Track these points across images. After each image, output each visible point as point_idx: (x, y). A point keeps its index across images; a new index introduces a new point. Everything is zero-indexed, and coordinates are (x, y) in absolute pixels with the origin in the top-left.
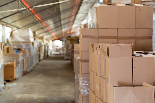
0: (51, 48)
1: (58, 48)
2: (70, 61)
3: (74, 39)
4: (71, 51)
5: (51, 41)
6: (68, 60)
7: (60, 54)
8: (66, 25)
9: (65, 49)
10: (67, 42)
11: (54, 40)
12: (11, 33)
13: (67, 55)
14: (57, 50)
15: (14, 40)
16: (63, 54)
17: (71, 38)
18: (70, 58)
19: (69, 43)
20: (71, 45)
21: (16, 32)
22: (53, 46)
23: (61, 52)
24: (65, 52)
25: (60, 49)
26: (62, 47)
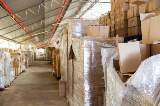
0: (37, 54)
1: (42, 54)
2: (50, 61)
3: (52, 48)
4: (50, 56)
5: (37, 49)
6: (49, 61)
7: (43, 58)
8: (47, 39)
9: (47, 54)
10: (48, 50)
11: (39, 48)
12: (20, 47)
13: (48, 58)
14: (41, 55)
15: (21, 50)
16: (45, 58)
17: (50, 48)
18: (49, 59)
19: (49, 51)
20: (50, 52)
21: (23, 46)
22: (38, 53)
23: (44, 56)
24: (47, 56)
25: (43, 54)
26: (45, 53)
